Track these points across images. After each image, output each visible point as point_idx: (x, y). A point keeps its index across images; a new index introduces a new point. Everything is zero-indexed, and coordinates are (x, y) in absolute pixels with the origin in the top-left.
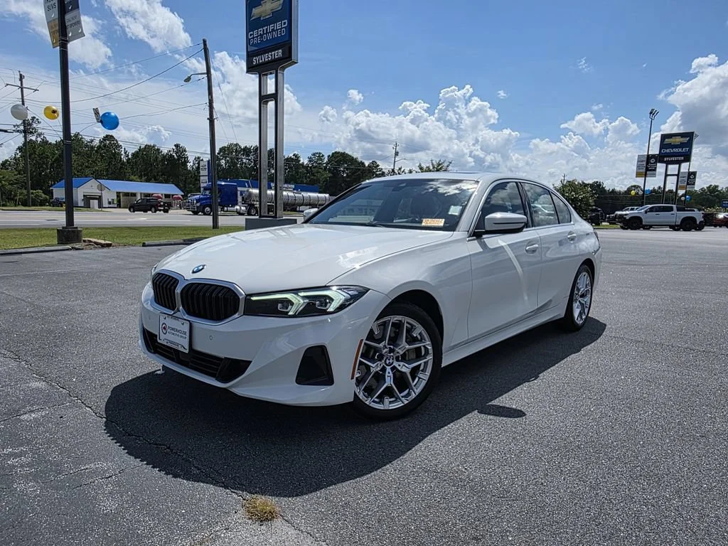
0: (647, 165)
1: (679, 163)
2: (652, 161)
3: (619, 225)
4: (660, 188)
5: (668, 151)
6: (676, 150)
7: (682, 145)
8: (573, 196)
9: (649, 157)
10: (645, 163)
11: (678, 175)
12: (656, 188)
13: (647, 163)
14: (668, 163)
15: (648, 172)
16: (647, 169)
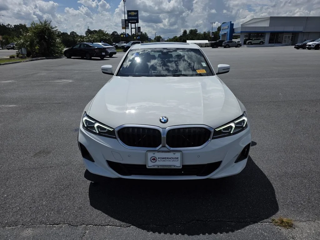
0: (125, 24)
1: (135, 23)
2: (127, 22)
3: (122, 50)
4: (124, 32)
5: (130, 18)
6: (133, 18)
7: (135, 16)
8: (104, 38)
9: (125, 20)
10: (124, 23)
11: (135, 28)
12: (123, 33)
13: (125, 23)
14: (131, 23)
15: (126, 27)
16: (126, 26)
